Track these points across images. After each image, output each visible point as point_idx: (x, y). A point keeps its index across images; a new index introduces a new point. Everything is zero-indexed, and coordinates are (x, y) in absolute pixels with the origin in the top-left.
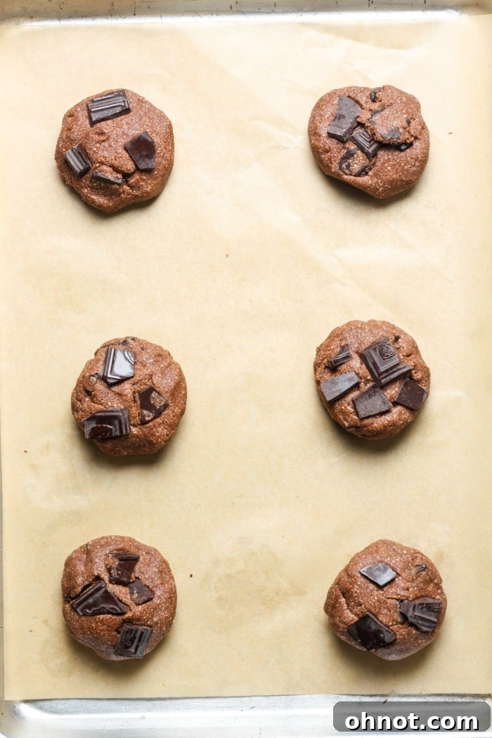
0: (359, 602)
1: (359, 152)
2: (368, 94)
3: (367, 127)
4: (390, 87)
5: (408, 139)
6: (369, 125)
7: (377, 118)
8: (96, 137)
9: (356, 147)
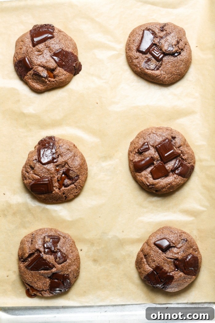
0: (154, 259)
1: (153, 59)
2: (158, 27)
3: (158, 45)
4: (171, 24)
5: (178, 50)
6: (159, 44)
7: (162, 41)
8: (36, 53)
9: (152, 56)
